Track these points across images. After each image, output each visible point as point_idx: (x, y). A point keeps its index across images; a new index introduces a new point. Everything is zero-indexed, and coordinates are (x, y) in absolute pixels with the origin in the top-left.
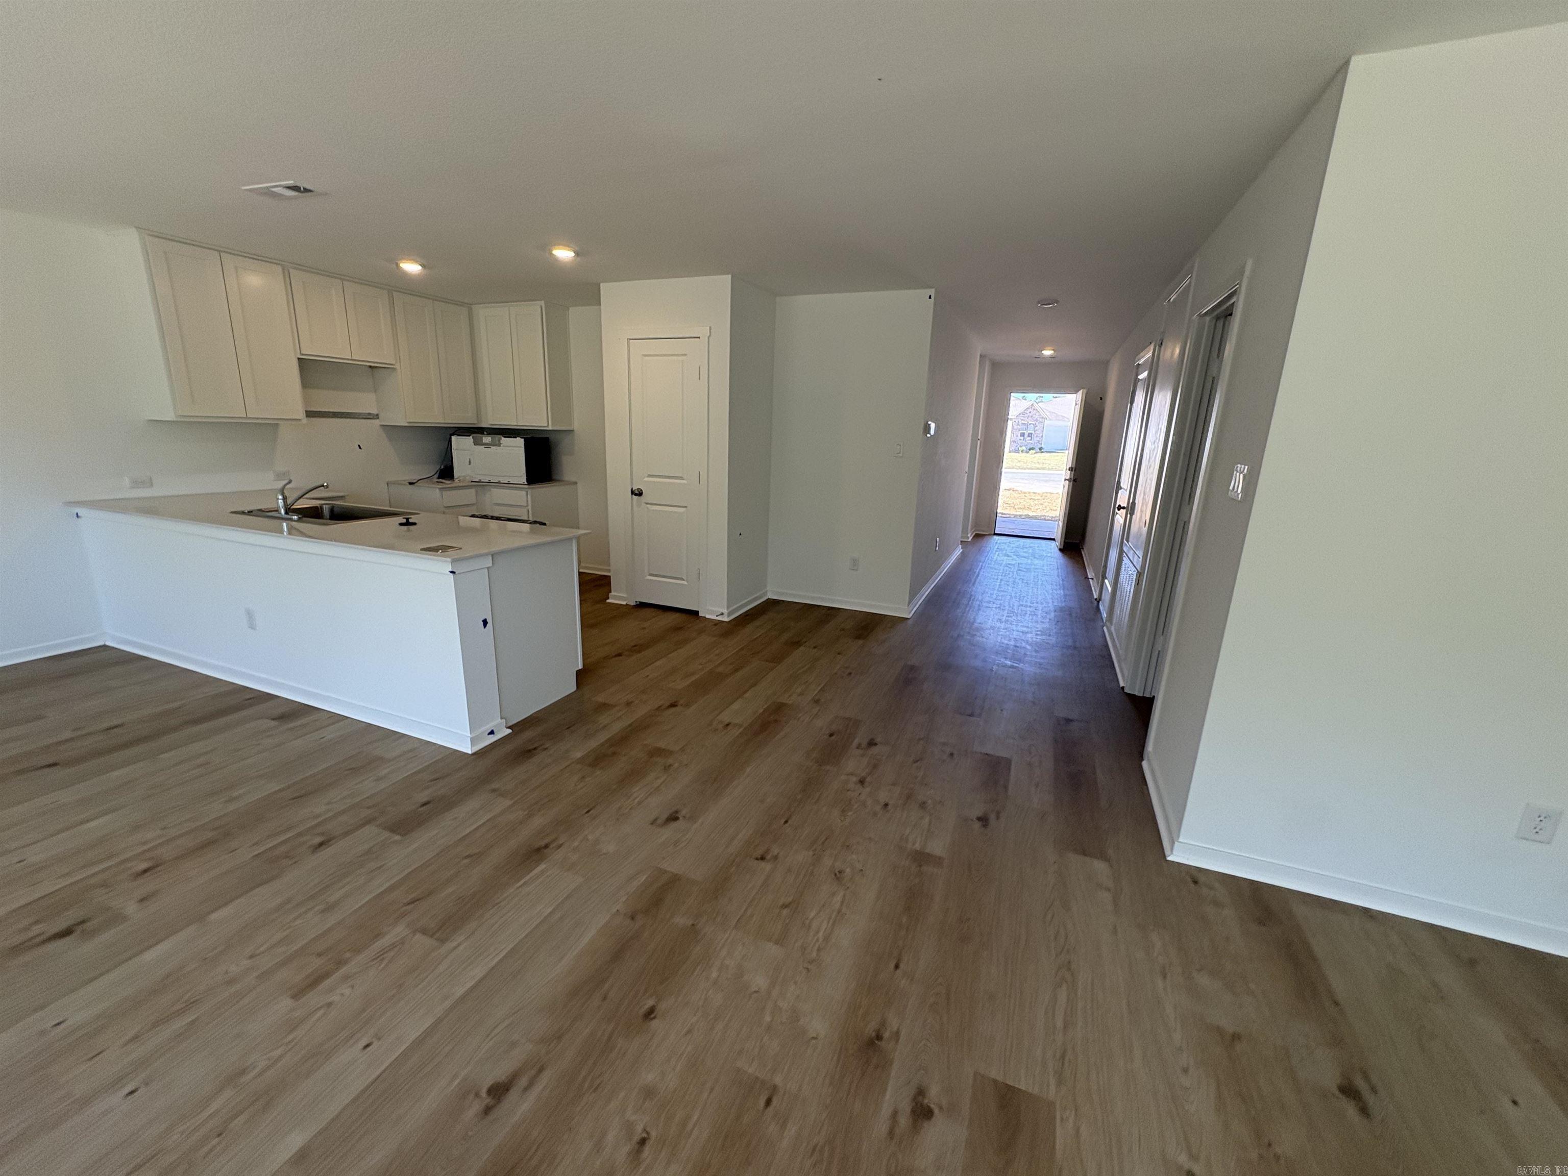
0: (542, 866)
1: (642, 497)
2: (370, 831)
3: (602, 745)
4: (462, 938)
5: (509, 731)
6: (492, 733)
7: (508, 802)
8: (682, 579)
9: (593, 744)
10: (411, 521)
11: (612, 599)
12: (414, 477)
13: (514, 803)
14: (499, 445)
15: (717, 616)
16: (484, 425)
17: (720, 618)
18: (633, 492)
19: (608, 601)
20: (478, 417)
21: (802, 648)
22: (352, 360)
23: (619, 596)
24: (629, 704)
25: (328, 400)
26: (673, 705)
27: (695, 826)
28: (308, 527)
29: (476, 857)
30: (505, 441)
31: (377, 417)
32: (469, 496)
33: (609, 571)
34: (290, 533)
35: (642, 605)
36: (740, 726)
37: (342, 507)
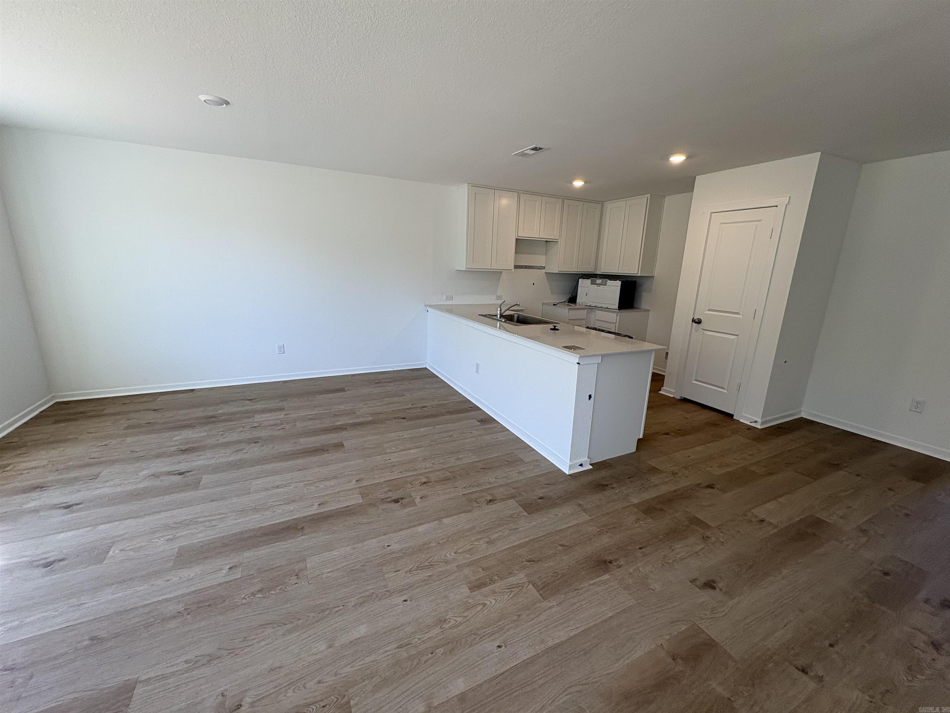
0: (606, 577)
1: (700, 325)
2: (512, 503)
3: (652, 499)
4: (555, 603)
5: (591, 467)
6: (581, 465)
7: (587, 518)
8: (723, 388)
9: (646, 496)
10: (556, 328)
11: (663, 391)
12: (556, 301)
13: (591, 519)
14: (605, 285)
15: (751, 422)
16: (598, 272)
17: (753, 425)
18: (694, 321)
19: (660, 392)
20: (596, 269)
21: (842, 472)
22: (539, 238)
23: (668, 390)
24: (674, 474)
25: (526, 260)
26: (711, 486)
27: (731, 603)
28: (507, 325)
29: (567, 548)
30: (609, 282)
31: (544, 268)
32: (582, 314)
33: (664, 372)
34: (500, 329)
35: (685, 400)
36: (776, 527)
37: (524, 316)
